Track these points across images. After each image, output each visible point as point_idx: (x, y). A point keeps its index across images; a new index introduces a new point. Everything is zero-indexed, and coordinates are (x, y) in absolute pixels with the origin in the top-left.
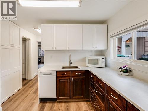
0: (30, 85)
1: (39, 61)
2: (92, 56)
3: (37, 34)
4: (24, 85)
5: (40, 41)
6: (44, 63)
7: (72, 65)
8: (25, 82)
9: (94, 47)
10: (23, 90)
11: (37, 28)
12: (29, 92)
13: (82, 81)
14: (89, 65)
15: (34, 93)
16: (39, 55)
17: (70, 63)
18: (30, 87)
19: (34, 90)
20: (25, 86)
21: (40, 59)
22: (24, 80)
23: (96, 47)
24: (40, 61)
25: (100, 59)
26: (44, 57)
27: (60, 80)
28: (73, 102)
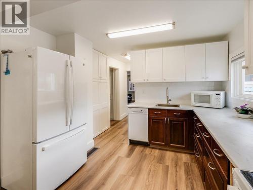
0: (119, 127)
1: (128, 98)
2: (201, 90)
3: (126, 62)
4: (112, 125)
5: (129, 70)
6: (134, 101)
7: (171, 103)
8: (113, 122)
9: (203, 78)
10: (111, 130)
11: (126, 55)
12: (117, 133)
13: (183, 124)
14: (195, 104)
15: (123, 134)
16: (130, 90)
17: (168, 100)
18: (119, 128)
19: (123, 132)
20: (113, 127)
21: (131, 95)
22: (112, 120)
23: (208, 78)
24: (131, 98)
25: (212, 95)
26: (134, 92)
27: (152, 119)
28: (170, 151)
